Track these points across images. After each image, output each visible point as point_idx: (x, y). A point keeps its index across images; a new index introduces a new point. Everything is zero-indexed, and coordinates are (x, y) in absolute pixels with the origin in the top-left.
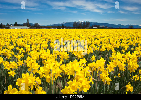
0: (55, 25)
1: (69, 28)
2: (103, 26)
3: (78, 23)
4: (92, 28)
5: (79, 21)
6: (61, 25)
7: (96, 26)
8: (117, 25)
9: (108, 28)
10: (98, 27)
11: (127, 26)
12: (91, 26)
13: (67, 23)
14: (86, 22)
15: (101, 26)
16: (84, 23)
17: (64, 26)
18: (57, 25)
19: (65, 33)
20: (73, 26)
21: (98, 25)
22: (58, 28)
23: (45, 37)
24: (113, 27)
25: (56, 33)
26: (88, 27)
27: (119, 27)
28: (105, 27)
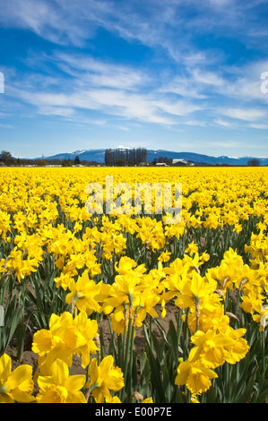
0: (57, 158)
1: (95, 164)
2: (181, 160)
3: (118, 152)
4: (154, 164)
5: (120, 147)
6: (73, 158)
7: (165, 159)
8: (216, 157)
9: (195, 166)
10: (169, 163)
12: (152, 160)
13: (87, 153)
14: (139, 150)
15: (175, 161)
16: (133, 152)
17: (80, 159)
18: (61, 158)
20: (103, 161)
21: (169, 157)
22: (64, 166)
23: (41, 190)
24: (208, 163)
25: (66, 179)
26: (143, 164)
27: (221, 163)
28: (186, 162)
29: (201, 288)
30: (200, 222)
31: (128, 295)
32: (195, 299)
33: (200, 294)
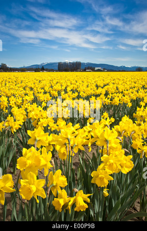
0: (32, 67)
1: (52, 70)
2: (100, 68)
3: (65, 64)
4: (85, 70)
5: (66, 61)
6: (40, 67)
7: (91, 68)
9: (107, 71)
10: (93, 70)
11: (133, 67)
12: (84, 68)
13: (48, 64)
14: (77, 63)
15: (96, 68)
16: (73, 64)
17: (45, 68)
18: (34, 67)
19: (50, 78)
20: (57, 68)
21: (93, 67)
22: (35, 71)
23: (23, 85)
24: (114, 70)
25: (37, 78)
26: (79, 70)
27: (121, 70)
28: (102, 69)
29: (110, 136)
30: (109, 102)
31: (68, 139)
32: (107, 141)
33: (109, 139)
